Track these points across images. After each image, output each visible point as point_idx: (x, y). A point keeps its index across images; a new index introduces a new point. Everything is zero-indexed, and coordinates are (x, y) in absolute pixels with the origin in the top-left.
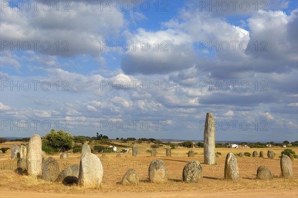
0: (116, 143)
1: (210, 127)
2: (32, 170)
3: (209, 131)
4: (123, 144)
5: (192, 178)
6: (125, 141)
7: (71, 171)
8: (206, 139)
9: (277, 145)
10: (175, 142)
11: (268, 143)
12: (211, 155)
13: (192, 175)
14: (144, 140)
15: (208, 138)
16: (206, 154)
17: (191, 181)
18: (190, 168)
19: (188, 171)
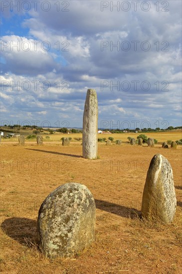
0: (4, 129)
1: (91, 108)
3: (90, 114)
4: (10, 130)
5: (64, 240)
6: (12, 127)
8: (86, 125)
9: (131, 131)
10: (53, 129)
11: (125, 130)
12: (92, 146)
13: (64, 230)
14: (28, 127)
15: (88, 124)
16: (86, 144)
17: (62, 250)
18: (58, 209)
19: (53, 217)
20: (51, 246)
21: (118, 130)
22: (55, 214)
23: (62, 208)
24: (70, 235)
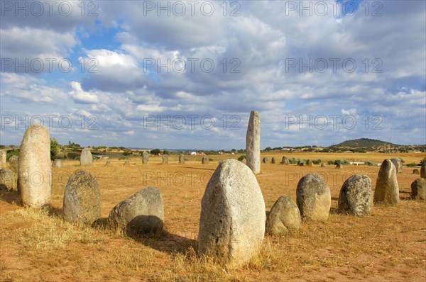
1: (255, 128)
2: (32, 195)
3: (255, 133)
5: (364, 206)
7: (144, 203)
8: (250, 143)
9: (227, 152)
13: (364, 201)
16: (250, 161)
17: (364, 212)
18: (359, 189)
19: (356, 194)
20: (358, 209)
21: (213, 151)
22: (357, 192)
23: (361, 188)
24: (367, 203)
